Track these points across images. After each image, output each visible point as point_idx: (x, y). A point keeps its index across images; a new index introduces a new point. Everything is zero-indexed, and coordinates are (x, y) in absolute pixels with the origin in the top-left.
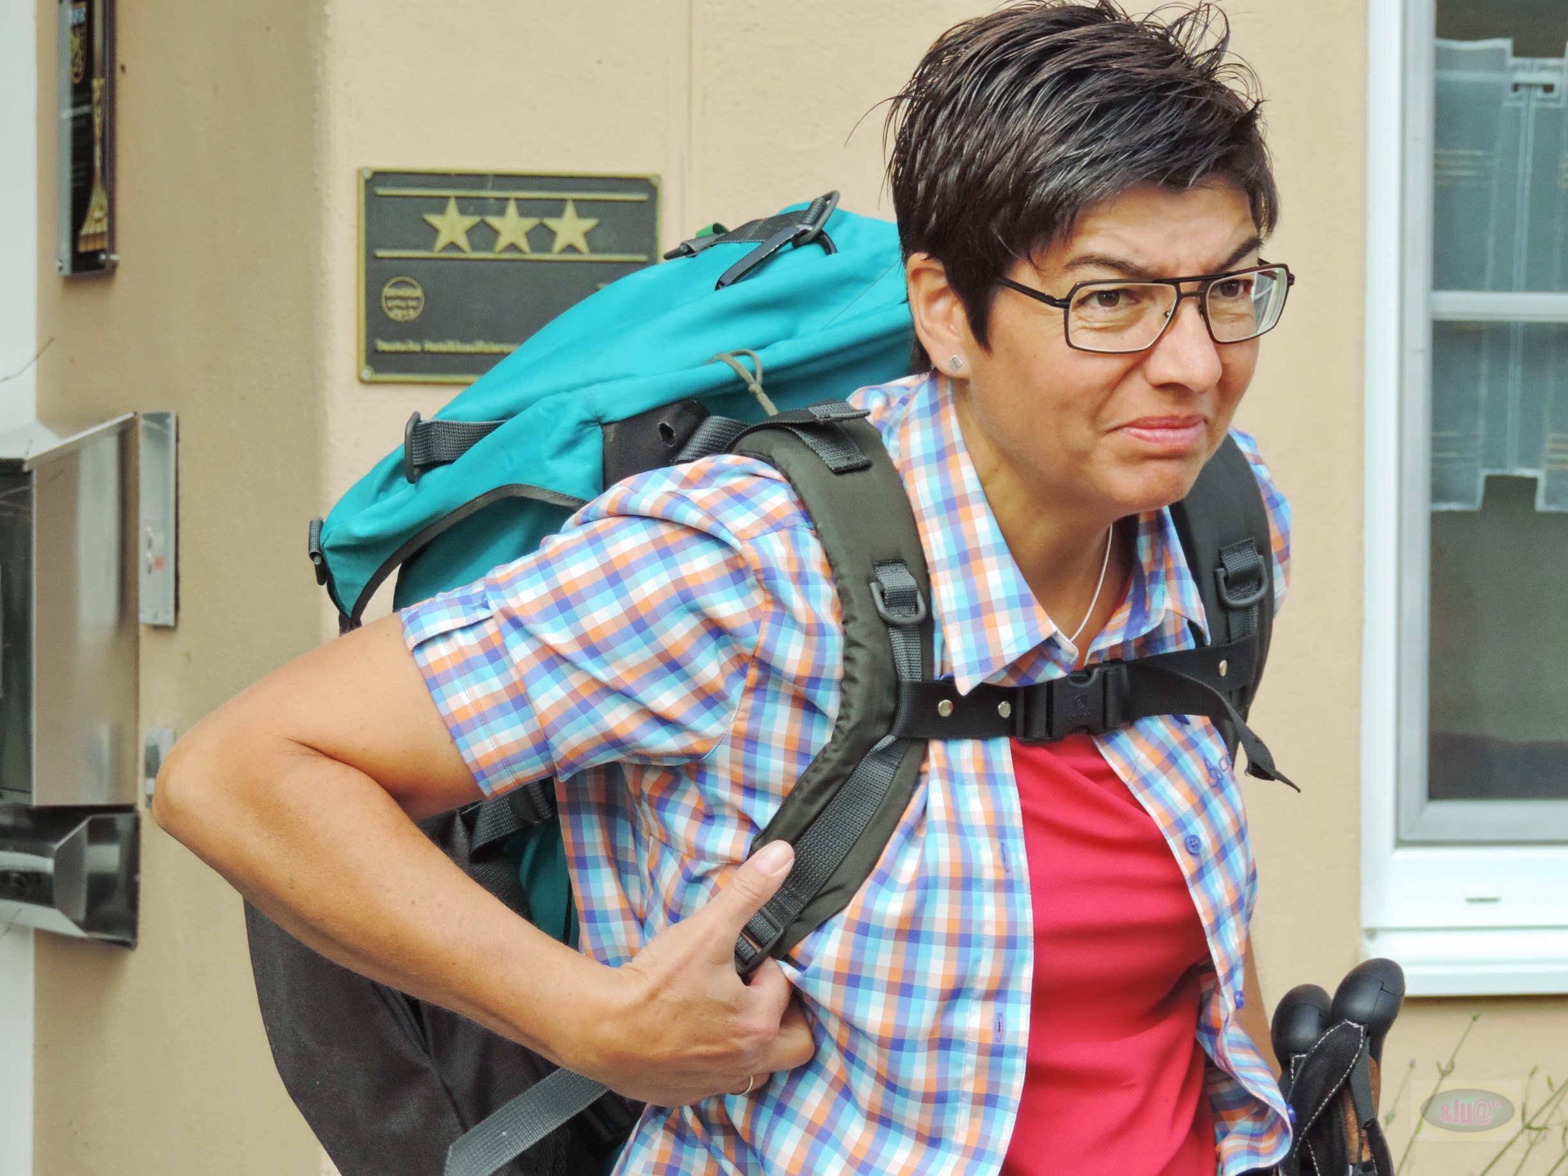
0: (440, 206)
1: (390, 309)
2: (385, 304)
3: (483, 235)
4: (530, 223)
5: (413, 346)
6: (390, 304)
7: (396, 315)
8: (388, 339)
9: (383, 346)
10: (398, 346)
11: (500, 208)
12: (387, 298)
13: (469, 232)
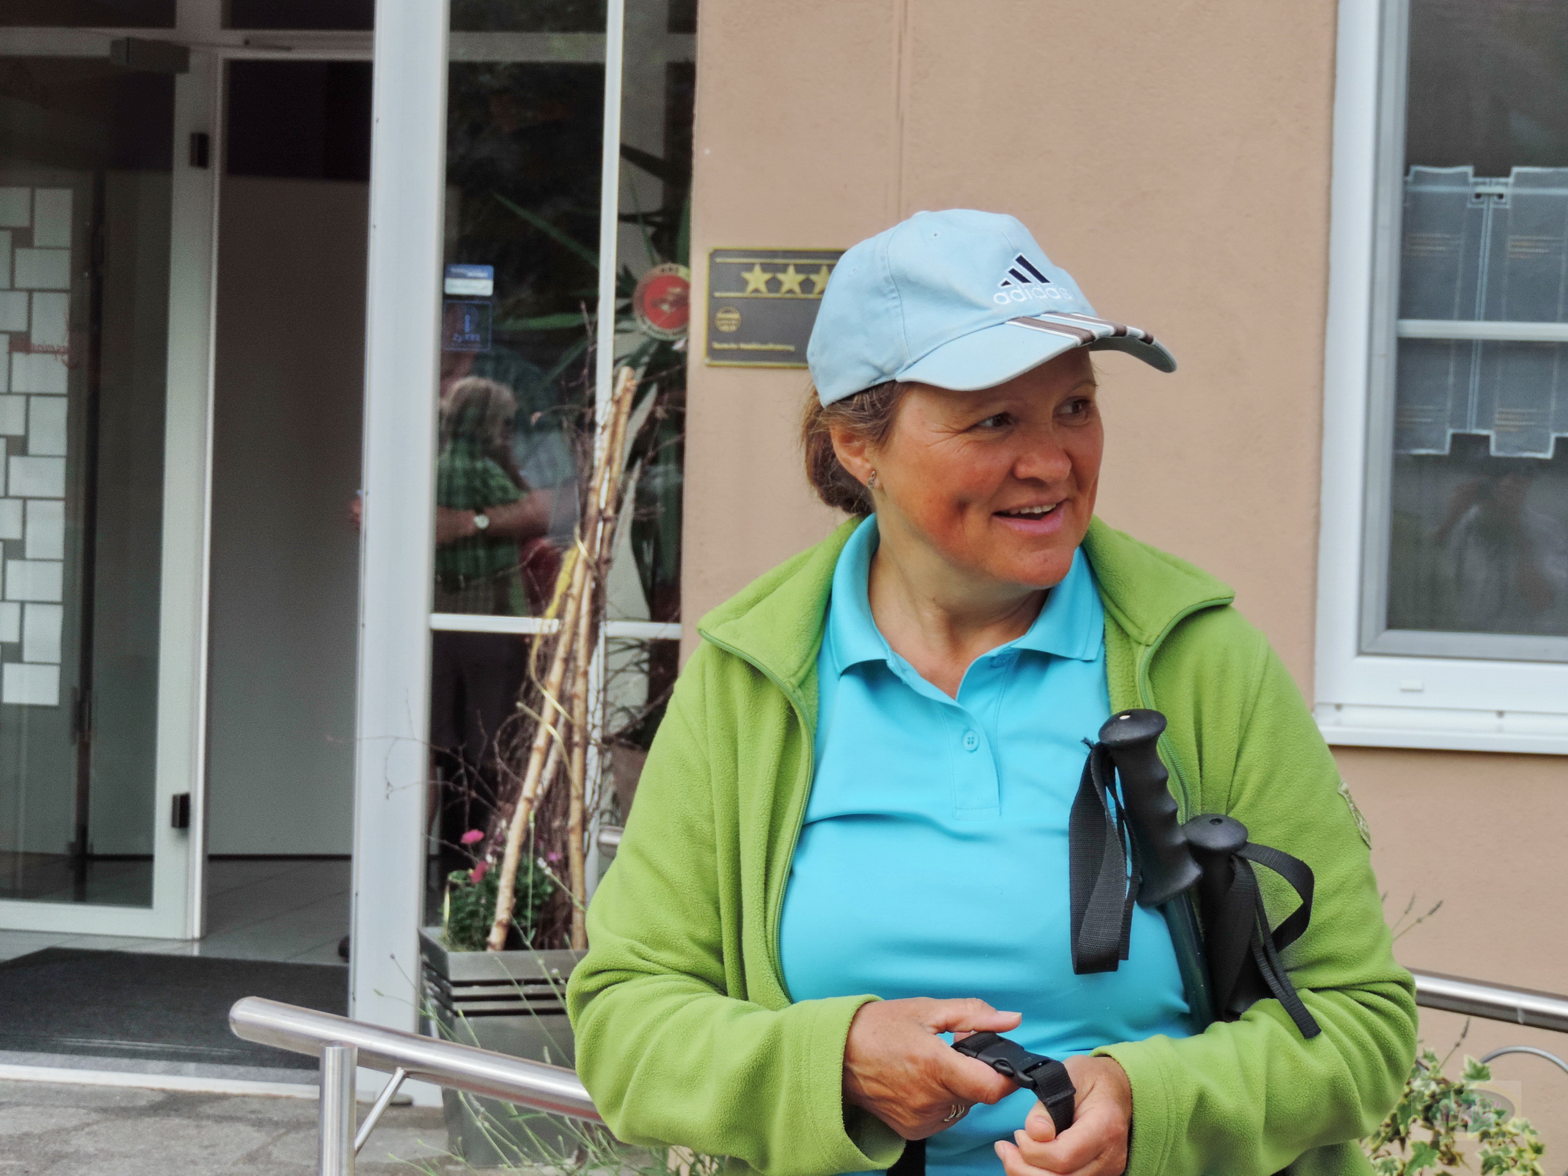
0: (750, 268)
1: (723, 325)
2: (718, 323)
3: (774, 284)
4: (801, 277)
5: (733, 346)
6: (722, 322)
7: (725, 328)
8: (721, 341)
9: (717, 346)
10: (725, 346)
11: (784, 269)
12: (720, 320)
13: (768, 283)
